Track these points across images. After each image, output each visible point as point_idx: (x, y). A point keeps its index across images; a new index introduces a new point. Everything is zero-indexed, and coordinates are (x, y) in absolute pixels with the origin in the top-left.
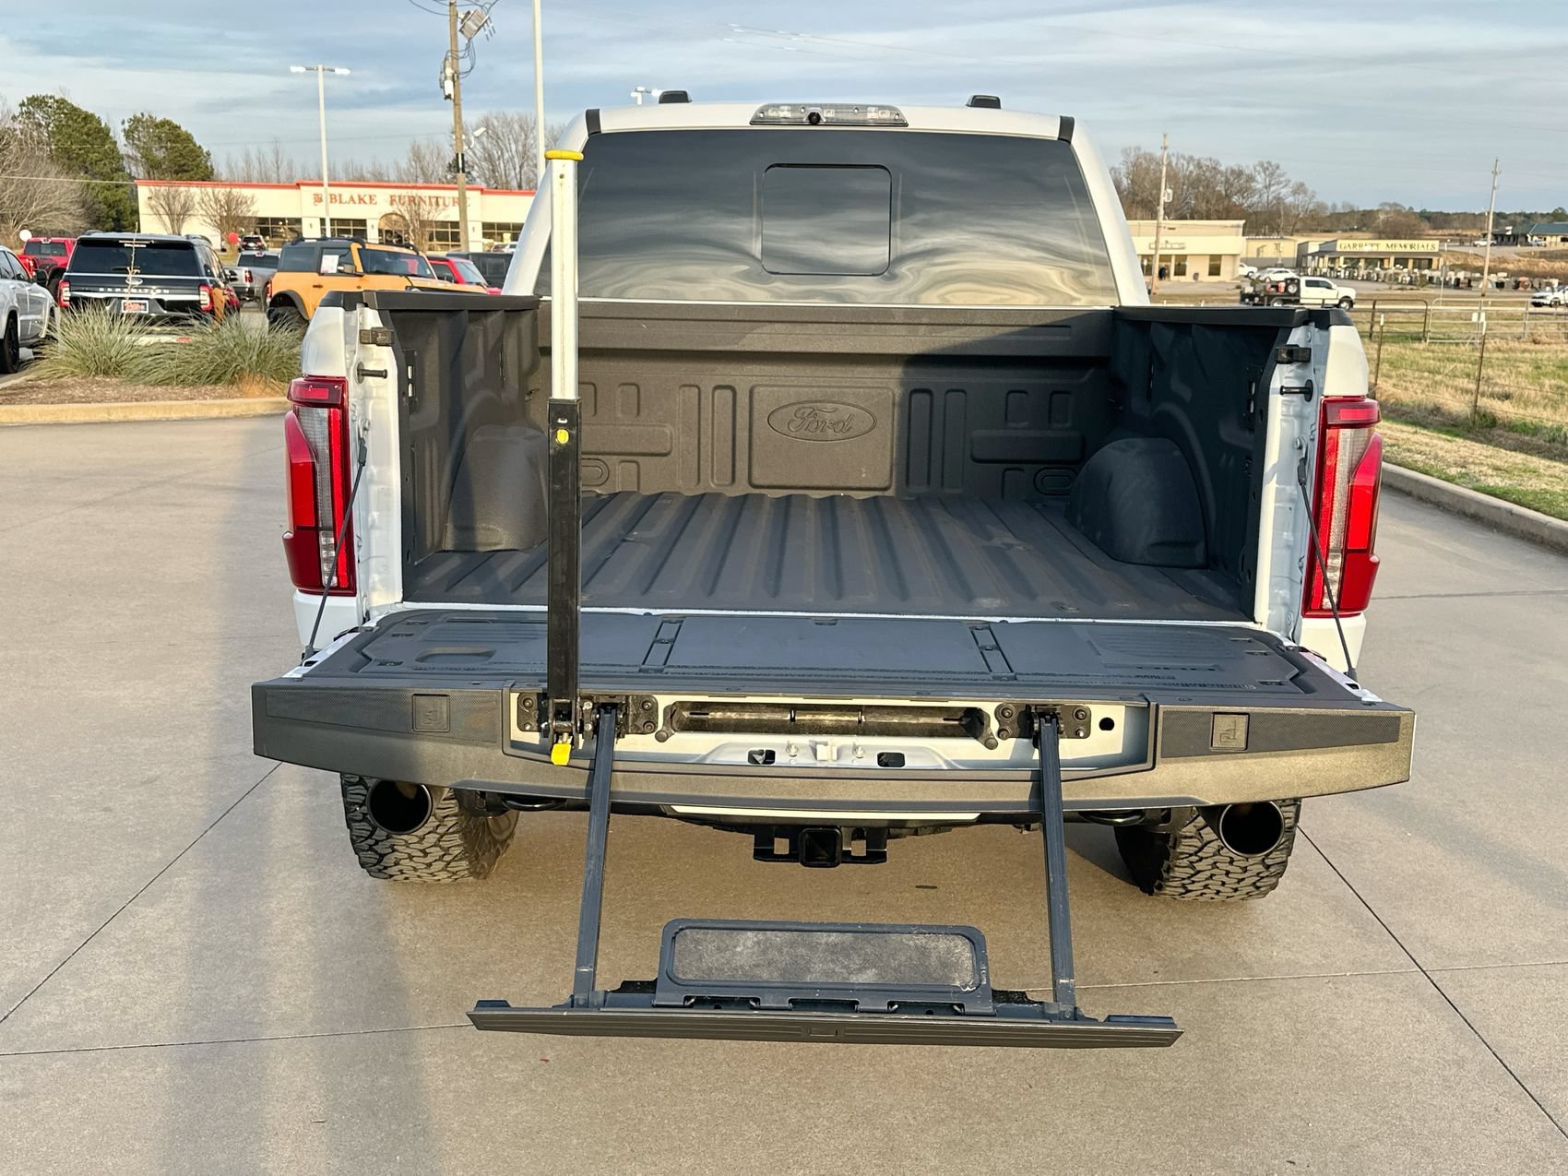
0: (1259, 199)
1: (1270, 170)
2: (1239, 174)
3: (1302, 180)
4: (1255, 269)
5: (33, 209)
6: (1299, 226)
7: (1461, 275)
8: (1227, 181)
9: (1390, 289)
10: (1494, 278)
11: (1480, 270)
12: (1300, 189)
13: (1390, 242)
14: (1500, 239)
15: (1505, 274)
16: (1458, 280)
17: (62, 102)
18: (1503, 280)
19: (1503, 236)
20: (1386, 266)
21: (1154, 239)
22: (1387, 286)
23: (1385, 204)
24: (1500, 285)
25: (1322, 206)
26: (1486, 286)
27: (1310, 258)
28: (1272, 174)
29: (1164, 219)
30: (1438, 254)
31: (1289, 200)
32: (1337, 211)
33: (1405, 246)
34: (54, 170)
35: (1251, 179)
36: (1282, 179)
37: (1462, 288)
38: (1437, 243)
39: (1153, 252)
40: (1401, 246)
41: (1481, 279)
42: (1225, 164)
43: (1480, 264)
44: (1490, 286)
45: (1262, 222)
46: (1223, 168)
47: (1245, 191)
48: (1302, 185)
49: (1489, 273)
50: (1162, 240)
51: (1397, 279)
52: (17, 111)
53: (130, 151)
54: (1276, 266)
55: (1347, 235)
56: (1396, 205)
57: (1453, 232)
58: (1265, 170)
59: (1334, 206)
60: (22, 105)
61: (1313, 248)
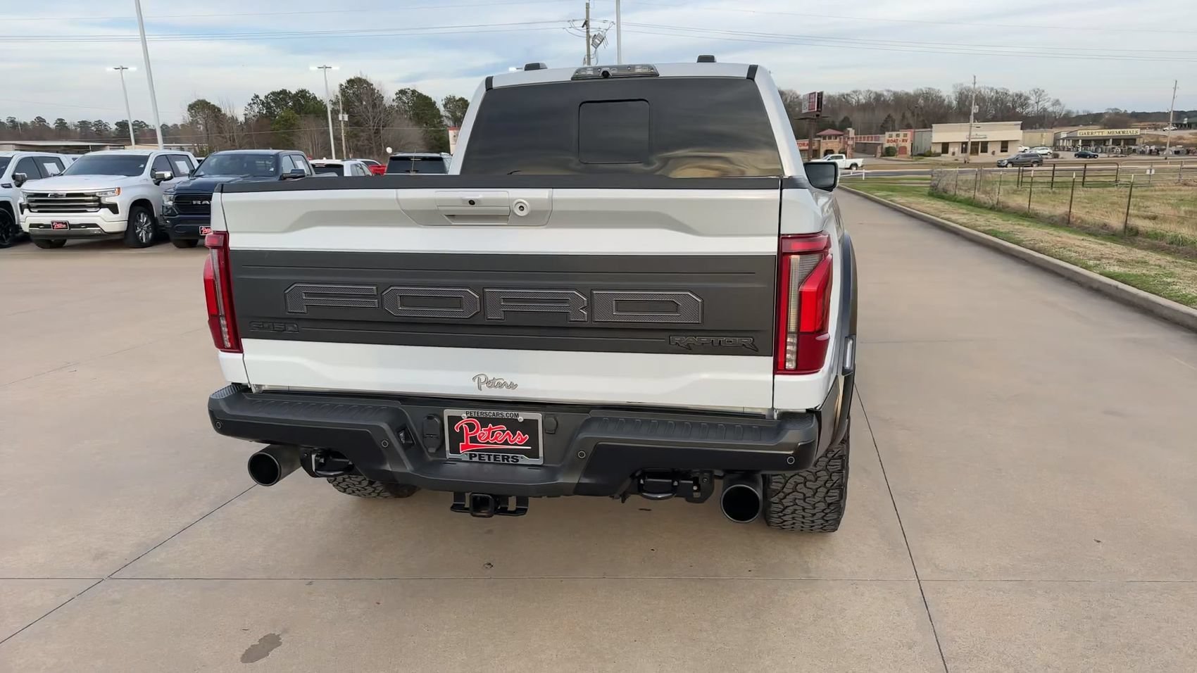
0: (1032, 109)
1: (1039, 93)
2: (1020, 96)
3: (1057, 98)
4: (1028, 148)
5: (402, 143)
6: (1055, 124)
7: (1153, 148)
8: (1014, 99)
9: (1109, 157)
10: (1174, 149)
11: (1165, 144)
12: (1057, 102)
13: (1110, 131)
14: (1180, 126)
15: (1181, 146)
16: (1151, 150)
17: (414, 92)
18: (1179, 149)
19: (1182, 125)
20: (1107, 144)
21: (968, 133)
22: (1107, 156)
23: (1108, 109)
24: (1177, 153)
25: (1069, 113)
26: (1169, 153)
27: (1061, 141)
28: (1040, 95)
29: (974, 122)
30: (1140, 136)
31: (1050, 109)
32: (1080, 114)
33: (1119, 132)
34: (411, 124)
35: (1027, 98)
36: (1046, 98)
37: (1154, 155)
38: (1139, 130)
39: (967, 140)
40: (1116, 132)
41: (1165, 149)
42: (1013, 90)
43: (1165, 141)
44: (1171, 153)
45: (1033, 122)
46: (1011, 93)
47: (1024, 104)
48: (1058, 101)
49: (1170, 146)
50: (973, 133)
51: (1113, 151)
52: (395, 97)
53: (448, 114)
54: (1041, 146)
55: (1085, 127)
56: (1116, 109)
57: (1150, 123)
58: (1036, 93)
59: (1078, 112)
60: (397, 94)
61: (1064, 135)
